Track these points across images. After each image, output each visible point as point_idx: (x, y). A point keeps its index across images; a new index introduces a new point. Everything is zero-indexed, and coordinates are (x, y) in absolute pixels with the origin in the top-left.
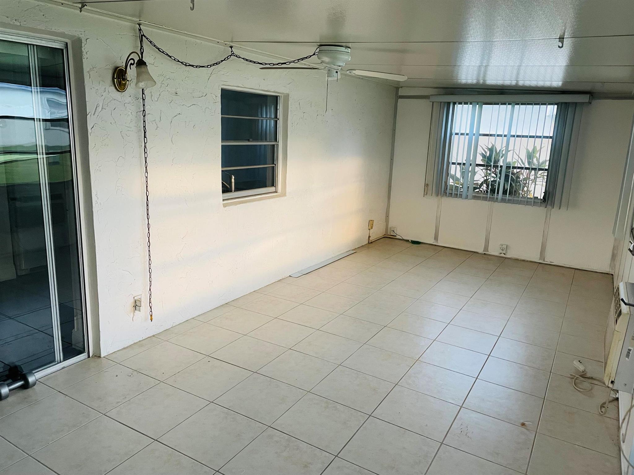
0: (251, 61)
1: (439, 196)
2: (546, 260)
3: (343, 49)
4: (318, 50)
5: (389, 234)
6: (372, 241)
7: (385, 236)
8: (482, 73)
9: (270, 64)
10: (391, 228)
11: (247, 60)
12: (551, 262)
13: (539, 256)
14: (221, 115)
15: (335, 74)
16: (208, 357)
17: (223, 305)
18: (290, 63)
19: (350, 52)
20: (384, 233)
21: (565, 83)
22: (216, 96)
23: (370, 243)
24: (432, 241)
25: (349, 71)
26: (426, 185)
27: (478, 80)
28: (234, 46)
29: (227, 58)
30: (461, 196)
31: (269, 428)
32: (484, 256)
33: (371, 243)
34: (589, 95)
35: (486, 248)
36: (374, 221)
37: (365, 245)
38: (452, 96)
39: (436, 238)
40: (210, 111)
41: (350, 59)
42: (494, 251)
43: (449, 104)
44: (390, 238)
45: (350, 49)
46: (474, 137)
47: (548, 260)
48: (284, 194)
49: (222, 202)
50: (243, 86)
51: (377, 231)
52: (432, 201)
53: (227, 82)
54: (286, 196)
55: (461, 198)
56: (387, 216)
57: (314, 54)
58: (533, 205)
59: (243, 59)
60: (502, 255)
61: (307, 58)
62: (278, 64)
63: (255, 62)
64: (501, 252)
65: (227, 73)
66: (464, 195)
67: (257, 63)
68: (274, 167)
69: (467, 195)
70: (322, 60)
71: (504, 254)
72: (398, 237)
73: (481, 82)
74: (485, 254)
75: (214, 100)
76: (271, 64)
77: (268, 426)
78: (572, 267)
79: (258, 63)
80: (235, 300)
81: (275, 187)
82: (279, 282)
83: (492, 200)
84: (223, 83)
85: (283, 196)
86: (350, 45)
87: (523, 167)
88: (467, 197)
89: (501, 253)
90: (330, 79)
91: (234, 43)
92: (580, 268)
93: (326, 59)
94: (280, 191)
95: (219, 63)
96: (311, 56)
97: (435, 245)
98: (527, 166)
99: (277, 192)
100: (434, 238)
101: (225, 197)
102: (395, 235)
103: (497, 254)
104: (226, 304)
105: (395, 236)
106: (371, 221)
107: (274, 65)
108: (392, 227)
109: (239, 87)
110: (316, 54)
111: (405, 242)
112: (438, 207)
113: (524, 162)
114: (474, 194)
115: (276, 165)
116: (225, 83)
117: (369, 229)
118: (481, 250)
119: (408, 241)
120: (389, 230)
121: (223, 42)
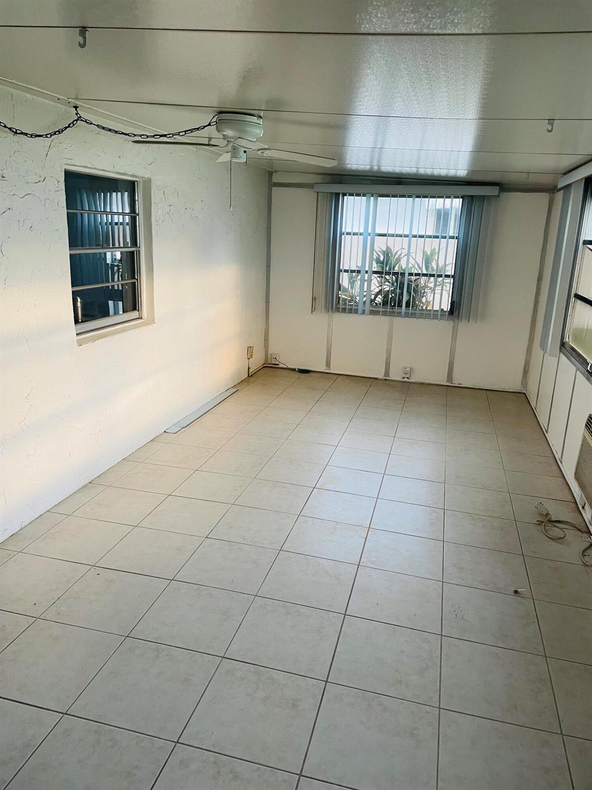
0: (110, 130)
1: (330, 313)
2: (454, 382)
3: (254, 119)
4: (215, 119)
5: (269, 362)
6: (252, 373)
7: (265, 365)
8: (376, 157)
9: (141, 136)
10: (271, 355)
11: (104, 128)
12: (459, 384)
13: (446, 378)
14: (67, 209)
15: (242, 154)
16: (95, 567)
17: (85, 485)
18: (173, 135)
19: (261, 123)
20: (263, 362)
21: (471, 172)
22: (58, 182)
23: (250, 376)
24: (323, 368)
25: (261, 151)
26: (314, 299)
27: (372, 166)
28: (80, 105)
29: (72, 124)
30: (356, 311)
31: (224, 659)
32: (386, 382)
33: (252, 376)
34: (498, 187)
35: (387, 373)
36: (254, 348)
37: (244, 380)
38: (340, 185)
39: (328, 364)
40: (52, 204)
41: (262, 135)
42: (395, 375)
43: (337, 195)
44: (271, 367)
45: (261, 120)
46: (369, 237)
47: (456, 382)
48: (152, 321)
49: (76, 338)
50: (93, 165)
51: (257, 361)
52: (321, 319)
53: (72, 159)
54: (155, 323)
55: (357, 313)
56: (266, 340)
57: (209, 125)
58: (441, 319)
59: (97, 126)
60: (406, 380)
61: (198, 130)
62: (154, 136)
63: (116, 132)
64: (404, 376)
65: (72, 145)
66: (360, 311)
67: (120, 134)
68: (135, 282)
69: (364, 310)
70: (225, 133)
71: (408, 378)
72: (281, 366)
73: (376, 168)
74: (386, 379)
75: (56, 187)
76: (143, 135)
77: (221, 657)
78: (481, 388)
79: (123, 133)
80: (100, 475)
81: (139, 311)
82: (153, 443)
83: (392, 314)
84: (66, 161)
85: (149, 324)
86: (262, 114)
87: (420, 274)
88: (364, 312)
89: (404, 378)
90: (234, 160)
91: (80, 102)
92: (491, 389)
93: (229, 132)
94: (146, 317)
95: (62, 131)
96: (205, 127)
97: (328, 373)
98: (425, 272)
99: (141, 318)
100: (325, 364)
101: (80, 329)
102: (278, 363)
103: (400, 379)
104: (90, 483)
105: (278, 365)
106: (250, 347)
107: (147, 137)
108: (274, 353)
109: (86, 167)
110: (211, 124)
111: (291, 372)
112: (329, 325)
113: (421, 266)
114: (371, 309)
115: (137, 280)
116: (69, 162)
117: (249, 359)
118: (381, 376)
119: (294, 370)
120: (269, 356)
121: (66, 99)
